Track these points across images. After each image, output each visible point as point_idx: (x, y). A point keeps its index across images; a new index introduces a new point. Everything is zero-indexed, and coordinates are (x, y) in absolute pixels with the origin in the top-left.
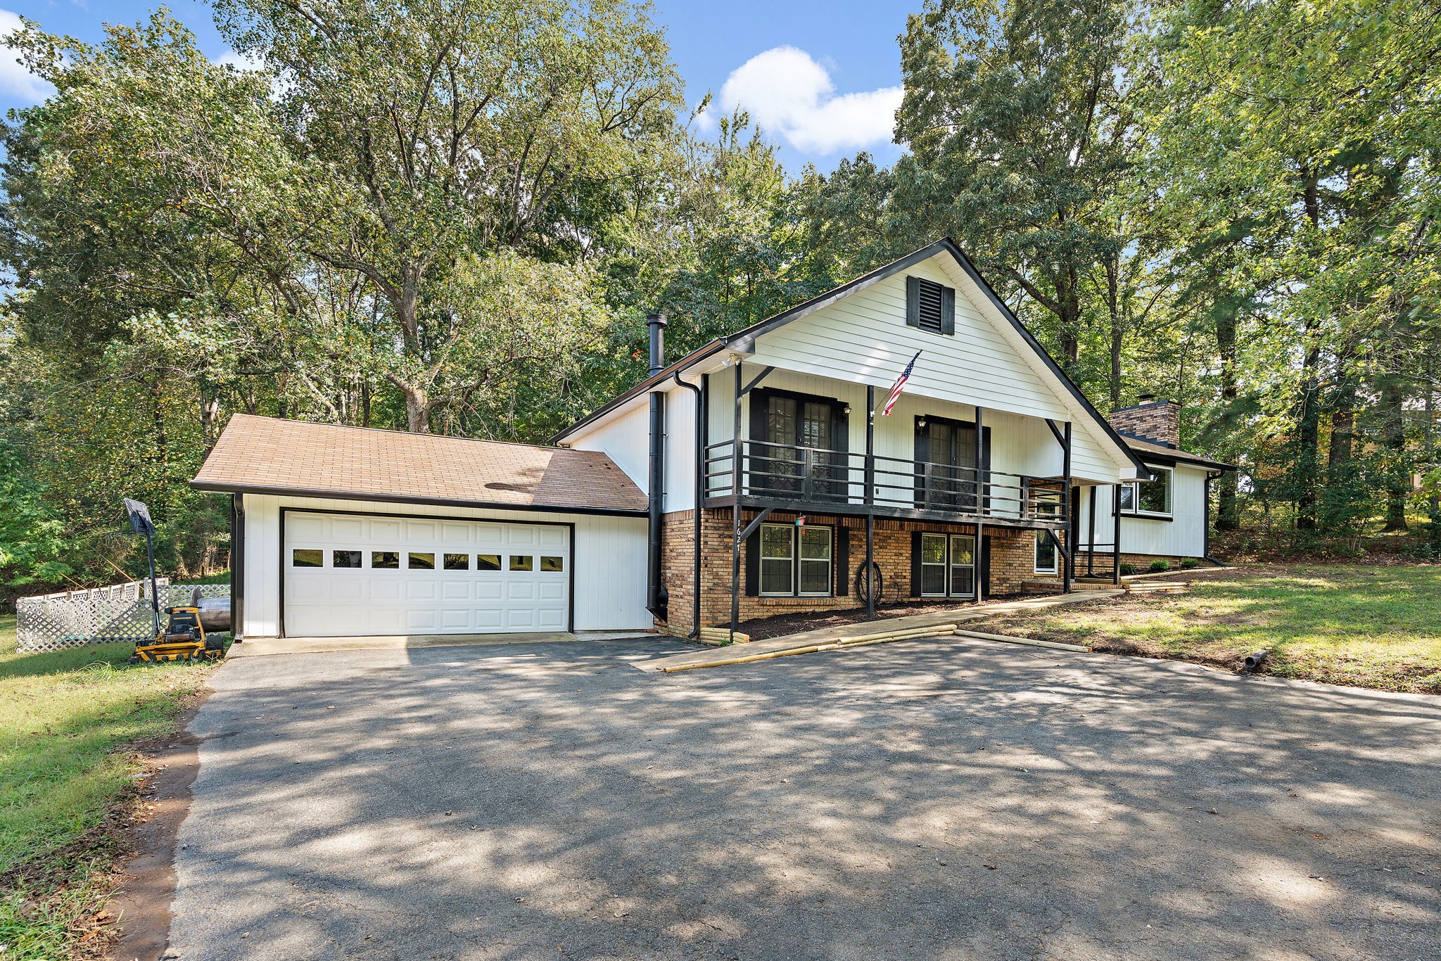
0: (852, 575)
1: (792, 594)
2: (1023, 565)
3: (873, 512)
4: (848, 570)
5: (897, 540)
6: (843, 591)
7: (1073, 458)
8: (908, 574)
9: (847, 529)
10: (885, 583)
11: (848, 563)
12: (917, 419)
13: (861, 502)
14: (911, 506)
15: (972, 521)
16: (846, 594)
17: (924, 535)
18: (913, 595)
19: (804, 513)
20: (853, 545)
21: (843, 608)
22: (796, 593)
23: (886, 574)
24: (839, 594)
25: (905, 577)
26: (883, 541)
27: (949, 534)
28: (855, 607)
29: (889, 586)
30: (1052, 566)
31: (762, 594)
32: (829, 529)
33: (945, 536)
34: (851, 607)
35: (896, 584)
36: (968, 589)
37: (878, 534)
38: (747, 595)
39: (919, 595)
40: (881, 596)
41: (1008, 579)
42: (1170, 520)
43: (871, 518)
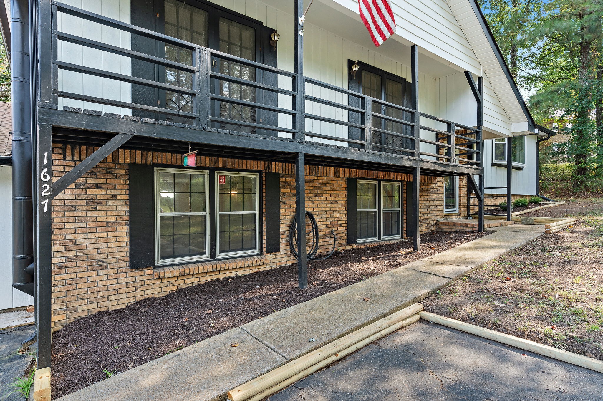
0: (284, 228)
1: (207, 257)
2: (436, 207)
3: (305, 150)
4: (278, 222)
5: (333, 187)
6: (274, 248)
7: (485, 110)
8: (343, 222)
9: (277, 176)
10: (320, 233)
11: (278, 214)
12: (351, 63)
13: (289, 136)
14: (346, 145)
15: (410, 164)
16: (277, 250)
17: (358, 181)
18: (349, 242)
19: (196, 146)
20: (284, 194)
21: (275, 266)
22: (213, 255)
23: (321, 224)
24: (269, 251)
25: (341, 225)
26: (319, 188)
27: (379, 181)
28: (289, 263)
29: (325, 236)
30: (454, 206)
31: (159, 262)
32: (256, 176)
33: (376, 182)
34: (283, 264)
35: (332, 233)
36: (395, 231)
37: (313, 181)
38: (132, 267)
39: (355, 242)
40: (317, 248)
41: (427, 220)
42: (520, 169)
43: (302, 159)
